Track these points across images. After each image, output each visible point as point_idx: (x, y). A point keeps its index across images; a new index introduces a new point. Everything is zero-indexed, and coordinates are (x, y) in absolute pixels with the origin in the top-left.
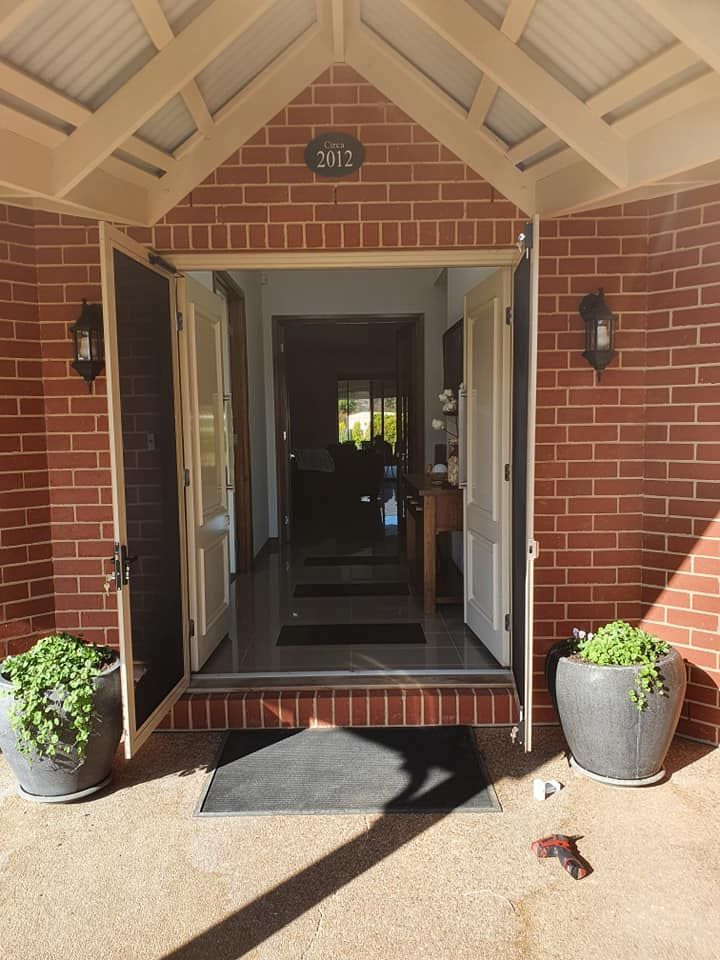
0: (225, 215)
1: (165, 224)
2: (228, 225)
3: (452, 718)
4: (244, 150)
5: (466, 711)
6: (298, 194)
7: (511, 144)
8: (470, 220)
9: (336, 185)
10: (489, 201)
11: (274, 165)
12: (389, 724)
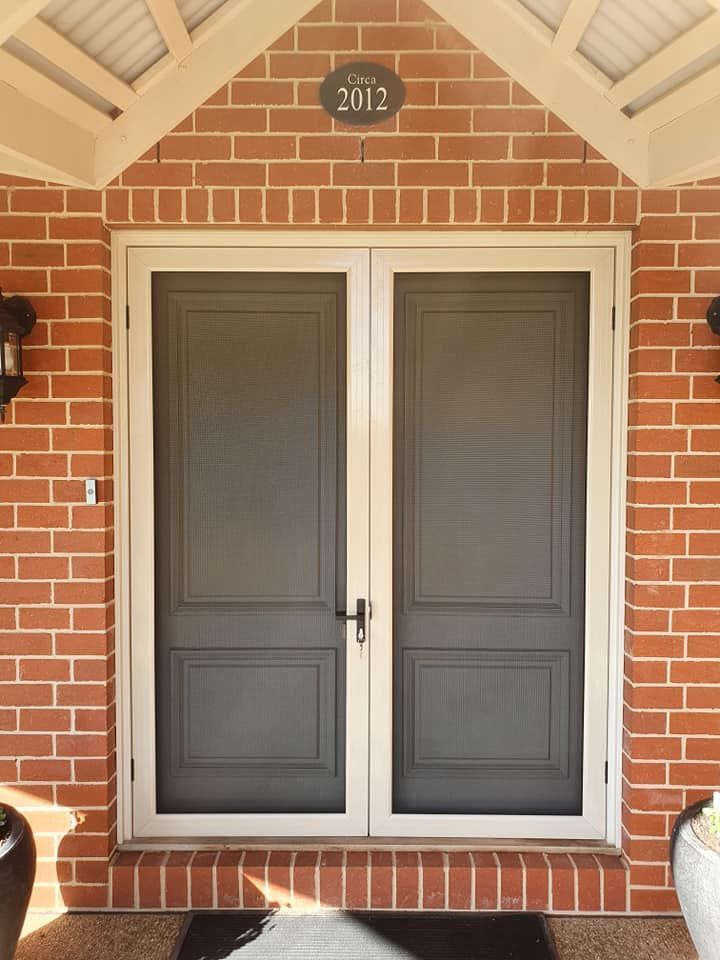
0: (208, 175)
1: (121, 187)
2: (210, 189)
3: (515, 900)
4: (235, 85)
5: (537, 891)
6: (310, 148)
7: (615, 79)
8: (550, 188)
9: (363, 136)
10: (580, 161)
11: (276, 106)
12: (424, 907)
